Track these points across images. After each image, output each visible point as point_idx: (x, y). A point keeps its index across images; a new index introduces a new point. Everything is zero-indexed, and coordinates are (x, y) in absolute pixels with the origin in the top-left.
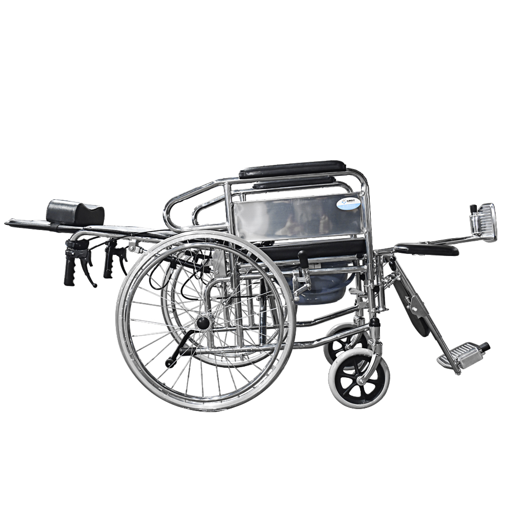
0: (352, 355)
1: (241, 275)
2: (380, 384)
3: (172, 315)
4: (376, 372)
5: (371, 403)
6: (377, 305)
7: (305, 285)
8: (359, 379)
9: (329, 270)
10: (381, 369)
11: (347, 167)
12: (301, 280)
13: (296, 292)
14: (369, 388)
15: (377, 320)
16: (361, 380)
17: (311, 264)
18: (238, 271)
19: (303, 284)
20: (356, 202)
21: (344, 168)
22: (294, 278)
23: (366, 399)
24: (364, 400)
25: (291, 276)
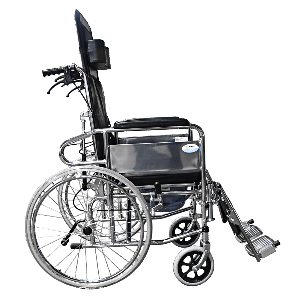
0: (190, 251)
1: (114, 194)
2: (208, 270)
3: (65, 208)
4: (205, 262)
5: (201, 282)
6: (207, 215)
7: (159, 204)
8: (194, 267)
9: (175, 192)
10: (209, 260)
11: (190, 123)
12: (156, 200)
13: (152, 209)
14: (200, 272)
15: (207, 227)
16: (195, 269)
17: (163, 188)
18: (112, 192)
19: (157, 203)
20: (195, 148)
21: (188, 123)
22: (151, 199)
23: (198, 279)
24: (197, 280)
25: (149, 196)
